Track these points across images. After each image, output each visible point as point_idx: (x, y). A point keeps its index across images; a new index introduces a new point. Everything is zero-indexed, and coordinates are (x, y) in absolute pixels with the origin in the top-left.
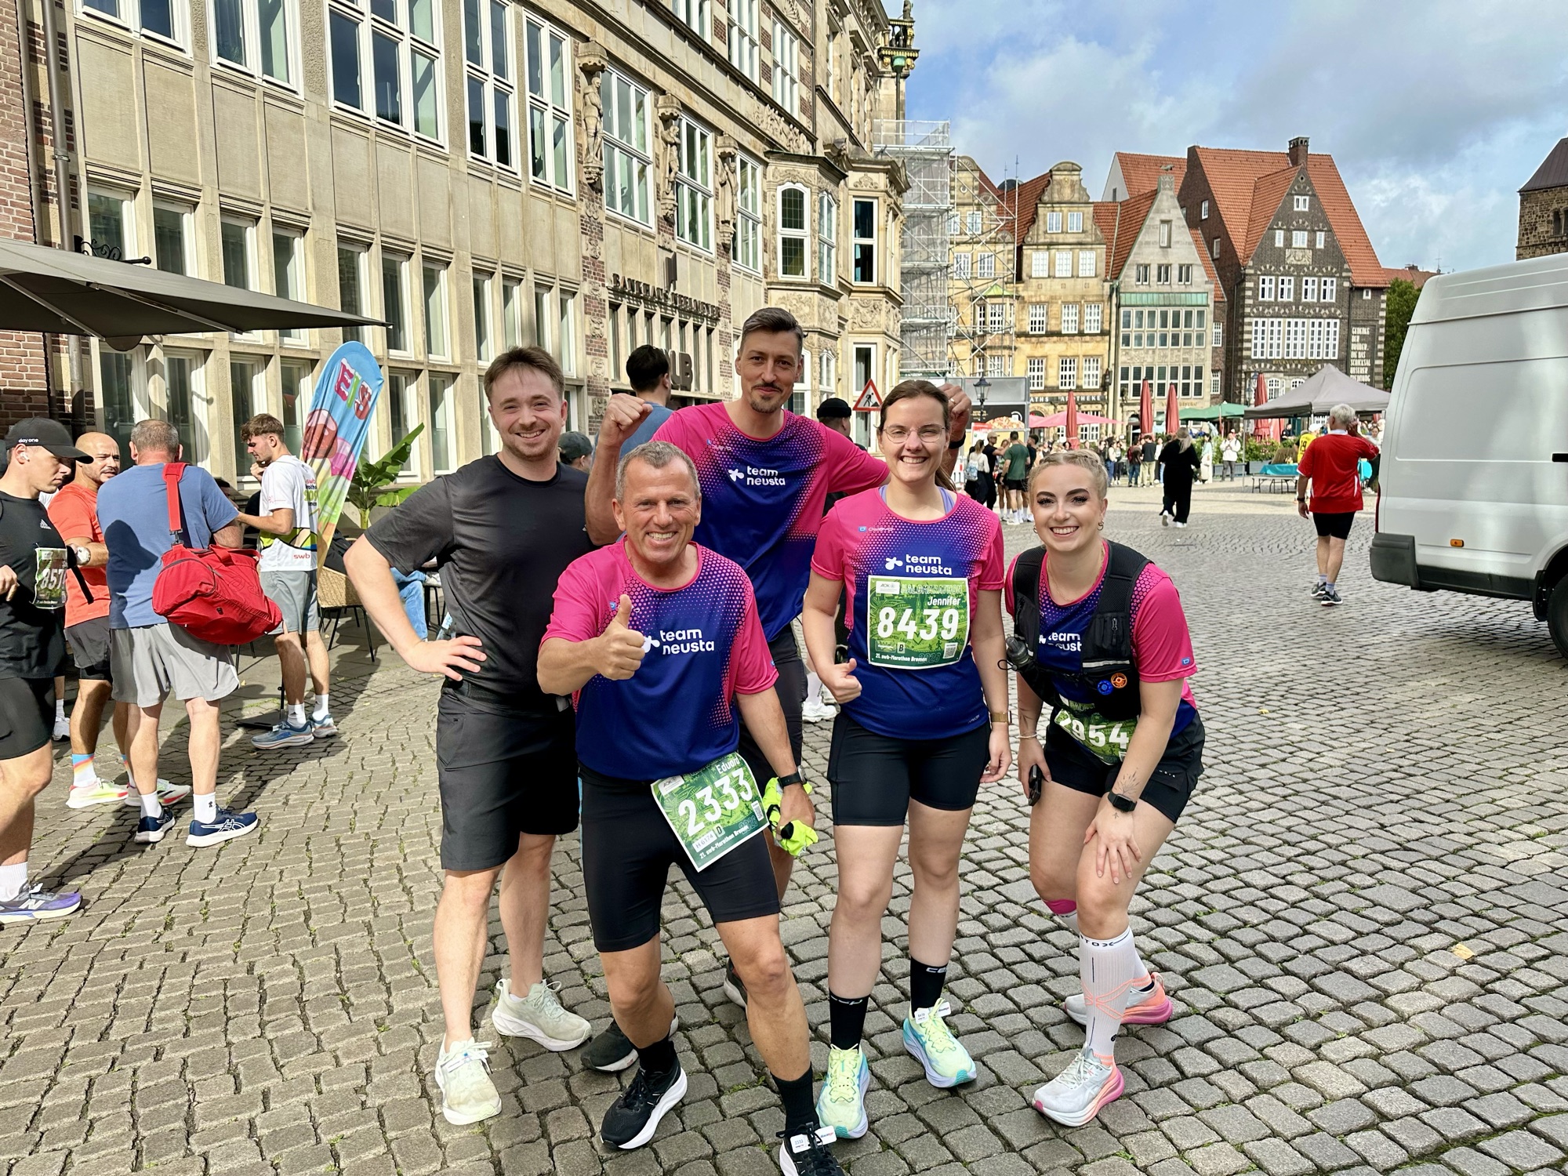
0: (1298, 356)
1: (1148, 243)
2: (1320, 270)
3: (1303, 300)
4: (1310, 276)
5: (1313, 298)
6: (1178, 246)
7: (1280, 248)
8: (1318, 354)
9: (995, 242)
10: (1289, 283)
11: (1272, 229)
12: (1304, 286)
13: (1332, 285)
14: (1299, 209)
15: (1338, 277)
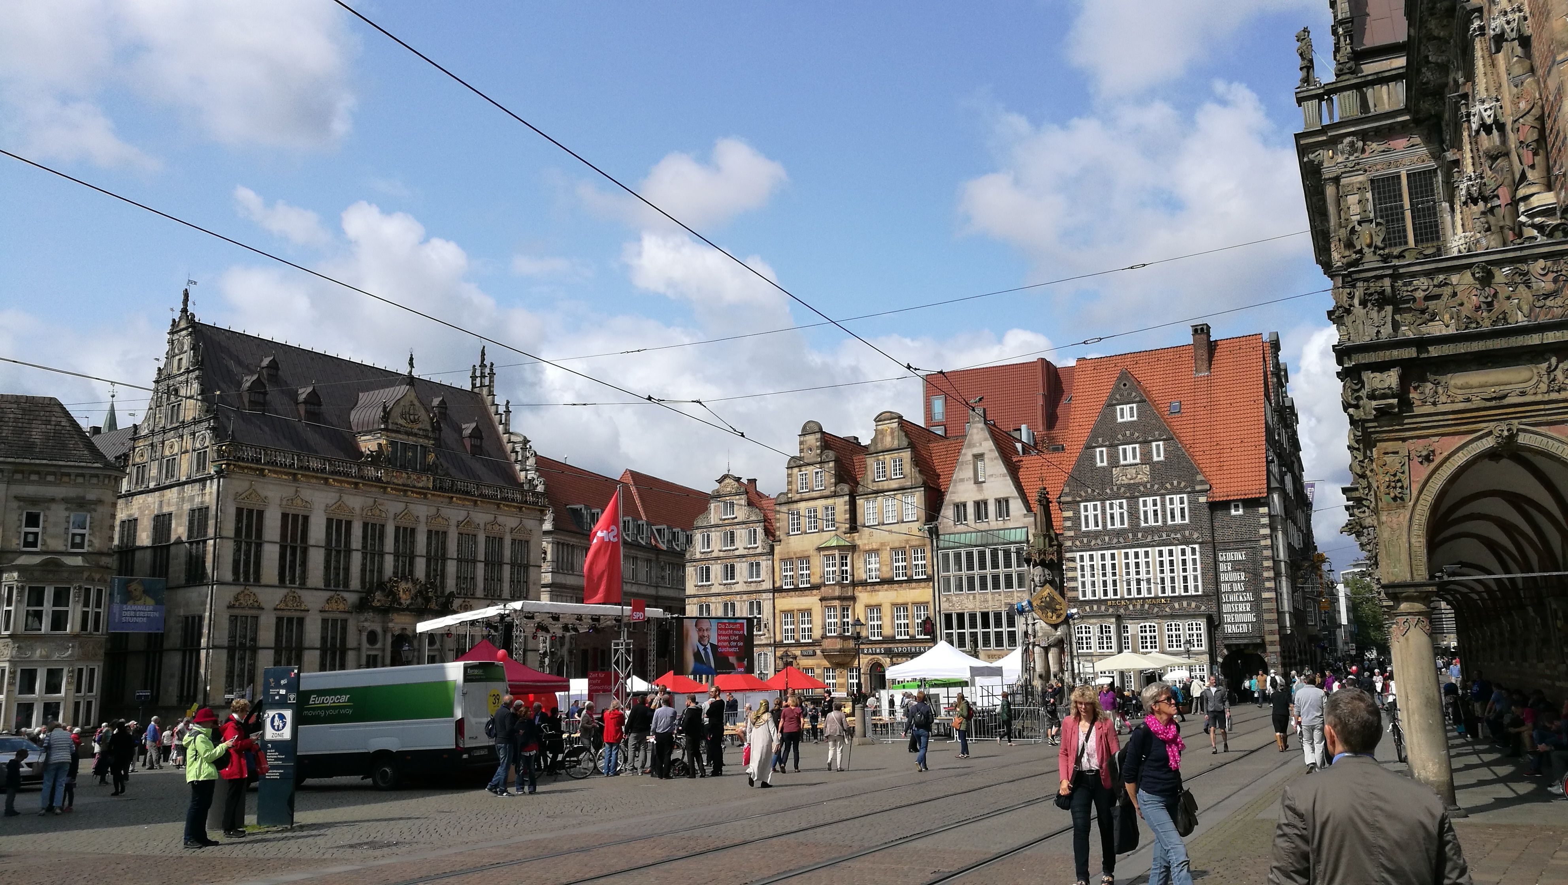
0: (1145, 593)
1: (962, 480)
2: (1162, 485)
3: (1143, 524)
4: (1149, 495)
5: (1156, 521)
6: (992, 479)
7: (1103, 468)
8: (1173, 590)
9: (835, 495)
10: (1121, 507)
11: (1089, 447)
12: (1142, 509)
13: (1182, 502)
14: (1125, 420)
15: (1189, 493)
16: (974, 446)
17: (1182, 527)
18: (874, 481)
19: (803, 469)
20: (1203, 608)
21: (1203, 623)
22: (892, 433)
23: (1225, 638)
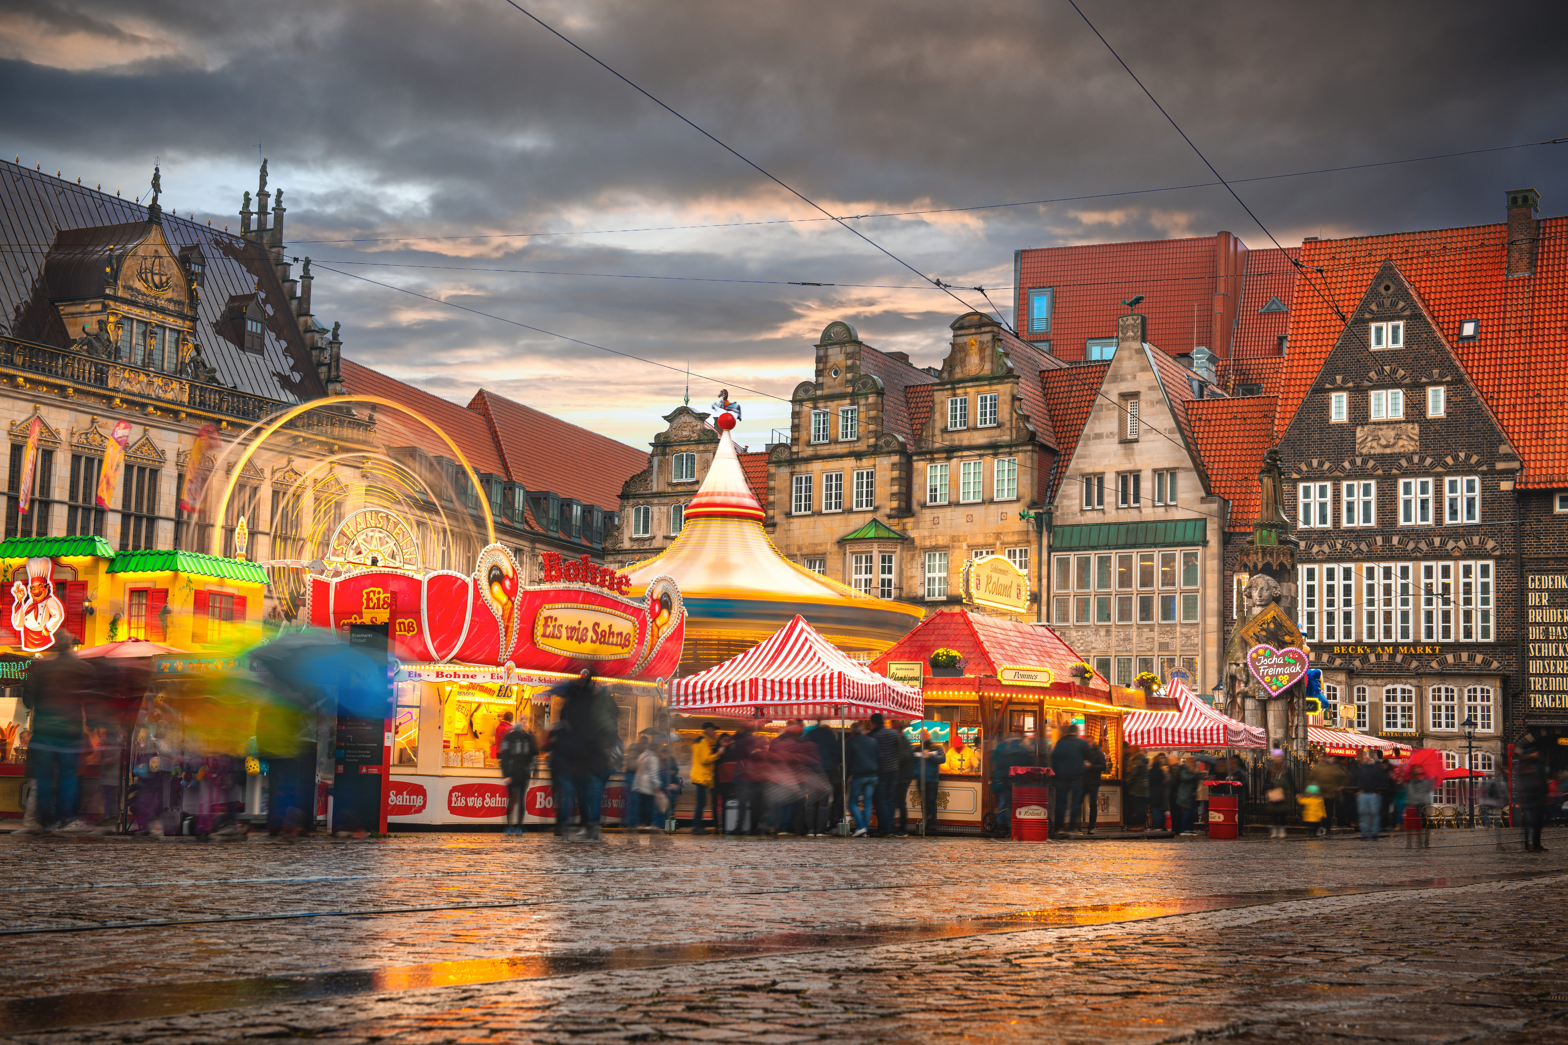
0: (1396, 637)
1: (1098, 436)
2: (1439, 460)
3: (1401, 522)
4: (1415, 475)
5: (1424, 517)
6: (1151, 436)
7: (1340, 426)
8: (1446, 632)
9: (875, 451)
10: (1367, 492)
11: (1321, 391)
12: (1401, 496)
13: (1470, 488)
14: (1383, 346)
15: (1483, 474)
16: (1123, 380)
17: (1469, 530)
18: (945, 430)
19: (821, 405)
20: (1495, 664)
21: (1494, 690)
22: (982, 350)
23: (1530, 716)
